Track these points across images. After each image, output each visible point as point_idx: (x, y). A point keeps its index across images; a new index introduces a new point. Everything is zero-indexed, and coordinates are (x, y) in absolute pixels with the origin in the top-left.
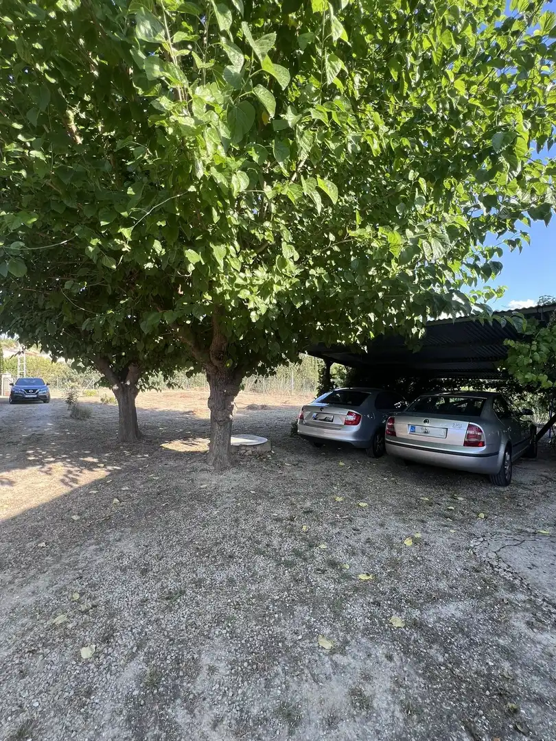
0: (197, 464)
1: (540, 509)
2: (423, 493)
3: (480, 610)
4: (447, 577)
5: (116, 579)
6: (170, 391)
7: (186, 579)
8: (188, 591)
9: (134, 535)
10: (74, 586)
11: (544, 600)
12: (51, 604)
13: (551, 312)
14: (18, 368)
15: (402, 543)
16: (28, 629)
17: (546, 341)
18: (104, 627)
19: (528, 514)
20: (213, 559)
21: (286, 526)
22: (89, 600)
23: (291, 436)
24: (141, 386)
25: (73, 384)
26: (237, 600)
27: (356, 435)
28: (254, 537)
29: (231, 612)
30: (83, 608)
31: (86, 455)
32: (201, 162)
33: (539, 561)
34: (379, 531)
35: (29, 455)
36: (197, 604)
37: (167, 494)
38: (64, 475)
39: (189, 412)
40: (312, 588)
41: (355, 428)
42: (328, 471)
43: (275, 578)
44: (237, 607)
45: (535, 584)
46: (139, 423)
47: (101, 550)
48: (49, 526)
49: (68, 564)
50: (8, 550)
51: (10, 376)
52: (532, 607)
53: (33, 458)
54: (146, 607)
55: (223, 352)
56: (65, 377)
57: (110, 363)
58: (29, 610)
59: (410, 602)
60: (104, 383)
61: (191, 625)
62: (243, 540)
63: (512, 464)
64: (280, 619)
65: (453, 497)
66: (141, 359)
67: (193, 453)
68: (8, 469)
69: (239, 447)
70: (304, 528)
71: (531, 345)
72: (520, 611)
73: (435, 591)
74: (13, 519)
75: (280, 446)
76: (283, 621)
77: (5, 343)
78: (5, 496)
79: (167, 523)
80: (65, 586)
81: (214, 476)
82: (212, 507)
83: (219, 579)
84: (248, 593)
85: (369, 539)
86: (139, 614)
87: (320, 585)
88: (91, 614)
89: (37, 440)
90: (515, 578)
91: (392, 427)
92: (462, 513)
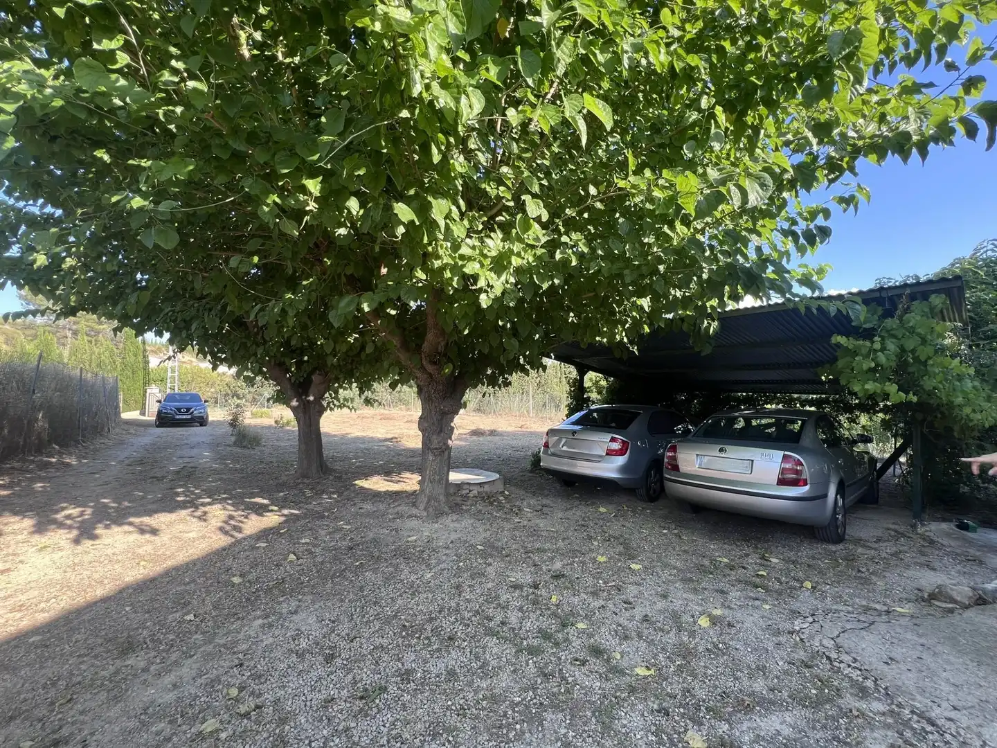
0: (403, 508)
1: (892, 576)
2: (719, 552)
3: (818, 726)
4: (764, 674)
5: (290, 667)
6: (368, 411)
7: (387, 670)
8: (391, 687)
9: (317, 606)
10: (231, 677)
11: (913, 712)
12: (198, 703)
13: (900, 296)
14: (169, 381)
15: (695, 622)
16: (165, 739)
17: (895, 337)
18: (271, 738)
19: (875, 584)
20: (426, 642)
21: (528, 596)
22: (251, 699)
23: (531, 471)
24: (329, 403)
25: (239, 401)
26: (461, 702)
27: (624, 469)
28: (483, 611)
29: (452, 720)
30: (243, 709)
31: (253, 495)
32: (419, 74)
33: (898, 652)
34: (660, 605)
35: (178, 494)
36: (404, 707)
37: (362, 550)
38: (224, 522)
39: (392, 439)
40: (569, 686)
41: (621, 460)
42: (583, 520)
43: (515, 671)
44: (461, 712)
45: (898, 688)
46: (325, 453)
47: (270, 626)
48: (200, 591)
49: (224, 646)
50: (143, 626)
51: (158, 391)
52: (896, 722)
53: (182, 499)
54: (330, 710)
55: (440, 354)
56: (229, 392)
57: (288, 370)
58: (168, 710)
59: (713, 710)
60: (280, 398)
61: (395, 738)
62: (467, 615)
63: (847, 511)
64: (523, 733)
65: (763, 558)
66: (329, 364)
67: (398, 493)
68: (150, 513)
69: (459, 486)
70: (554, 599)
71: (873, 342)
72: (878, 728)
73: (749, 695)
74: (153, 580)
75: (516, 485)
76: (527, 735)
77: (153, 349)
78: (145, 548)
79: (362, 589)
80: (218, 677)
81: (426, 524)
82: (424, 567)
83: (435, 671)
84: (476, 692)
85: (646, 616)
86: (321, 720)
87: (579, 682)
88: (253, 718)
89: (189, 475)
90: (866, 678)
91: (674, 458)
92: (779, 580)
